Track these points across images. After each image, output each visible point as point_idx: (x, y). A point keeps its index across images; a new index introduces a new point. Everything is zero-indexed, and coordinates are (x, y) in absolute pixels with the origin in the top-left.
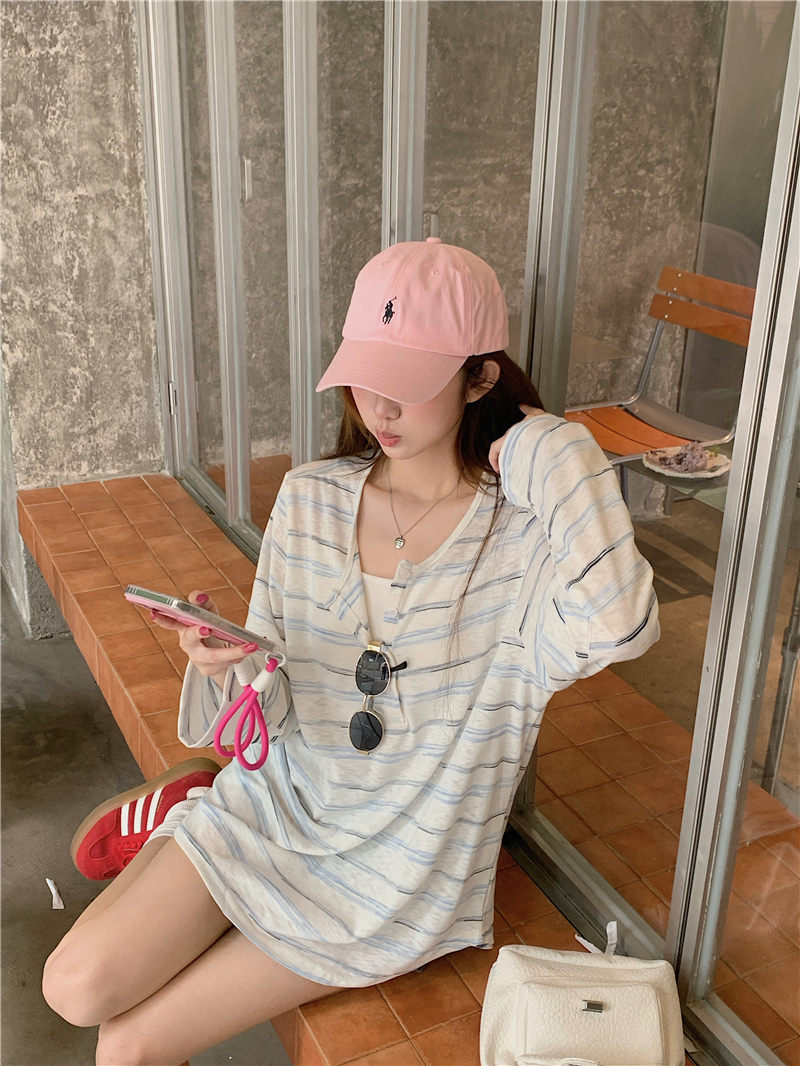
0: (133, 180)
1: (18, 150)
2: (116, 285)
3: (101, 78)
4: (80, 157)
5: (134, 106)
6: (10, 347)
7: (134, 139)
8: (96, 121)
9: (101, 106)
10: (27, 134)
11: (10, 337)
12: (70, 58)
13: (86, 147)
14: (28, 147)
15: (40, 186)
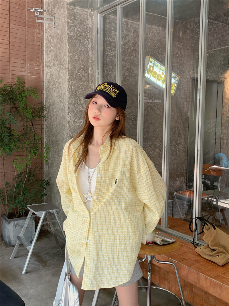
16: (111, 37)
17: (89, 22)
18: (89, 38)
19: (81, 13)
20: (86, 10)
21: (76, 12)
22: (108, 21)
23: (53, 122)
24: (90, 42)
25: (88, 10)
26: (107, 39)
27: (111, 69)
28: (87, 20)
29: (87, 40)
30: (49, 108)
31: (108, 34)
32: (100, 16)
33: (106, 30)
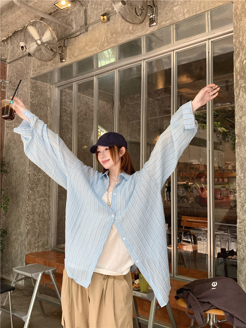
0: (49, 197)
1: (33, 192)
2: (45, 215)
3: (46, 181)
4: (42, 193)
5: (50, 185)
6: (28, 226)
7: (50, 190)
8: (44, 188)
9: (45, 185)
10: (35, 190)
11: (28, 224)
12: (42, 178)
13: (43, 192)
14: (34, 192)
15: (36, 198)
16: (66, 107)
17: (49, 94)
18: (48, 106)
19: (42, 86)
20: (45, 84)
21: (38, 85)
22: (64, 94)
23: (13, 175)
24: (49, 109)
25: (47, 84)
26: (63, 107)
27: (67, 131)
28: (47, 92)
29: (47, 107)
30: (8, 163)
31: (64, 104)
32: (57, 89)
33: (62, 101)
